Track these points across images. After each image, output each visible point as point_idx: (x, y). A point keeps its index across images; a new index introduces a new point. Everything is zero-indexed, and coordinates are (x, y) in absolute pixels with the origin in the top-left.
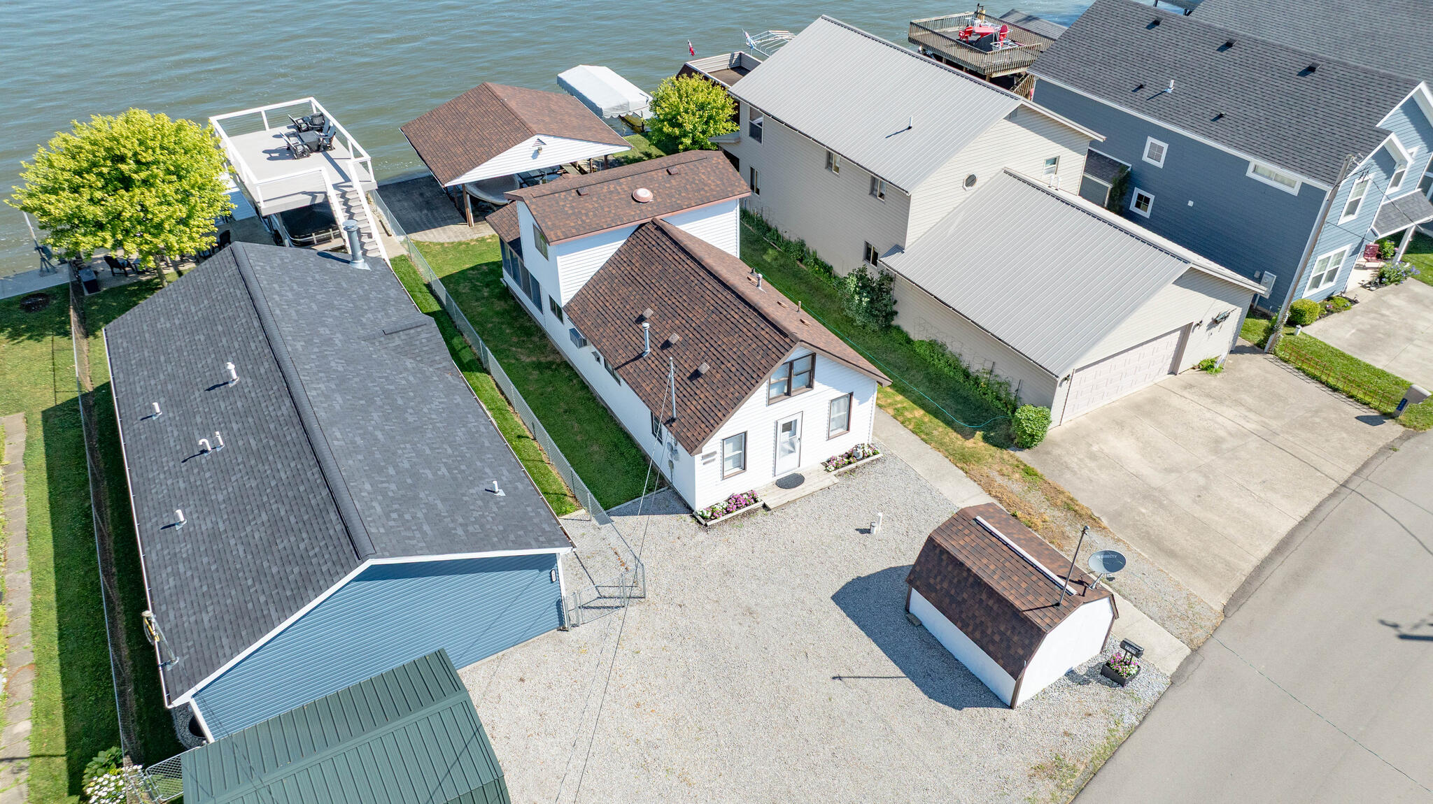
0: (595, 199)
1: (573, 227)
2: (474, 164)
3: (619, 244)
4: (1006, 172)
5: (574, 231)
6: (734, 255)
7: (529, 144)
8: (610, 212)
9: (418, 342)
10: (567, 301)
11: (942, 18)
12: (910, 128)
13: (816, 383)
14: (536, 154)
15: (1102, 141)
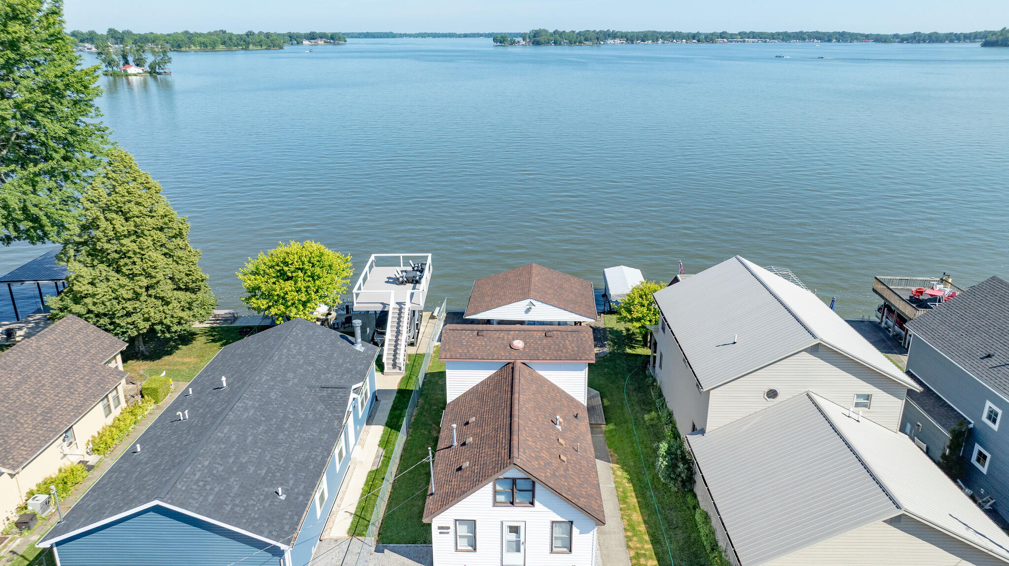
0: (485, 340)
1: (460, 353)
2: (488, 309)
3: (491, 372)
4: (808, 395)
5: (458, 355)
6: (583, 403)
7: (525, 303)
8: (489, 350)
9: (335, 397)
10: (451, 401)
11: (906, 278)
12: (735, 343)
13: (536, 503)
14: (528, 310)
15: (918, 391)
